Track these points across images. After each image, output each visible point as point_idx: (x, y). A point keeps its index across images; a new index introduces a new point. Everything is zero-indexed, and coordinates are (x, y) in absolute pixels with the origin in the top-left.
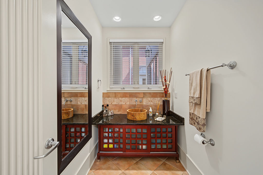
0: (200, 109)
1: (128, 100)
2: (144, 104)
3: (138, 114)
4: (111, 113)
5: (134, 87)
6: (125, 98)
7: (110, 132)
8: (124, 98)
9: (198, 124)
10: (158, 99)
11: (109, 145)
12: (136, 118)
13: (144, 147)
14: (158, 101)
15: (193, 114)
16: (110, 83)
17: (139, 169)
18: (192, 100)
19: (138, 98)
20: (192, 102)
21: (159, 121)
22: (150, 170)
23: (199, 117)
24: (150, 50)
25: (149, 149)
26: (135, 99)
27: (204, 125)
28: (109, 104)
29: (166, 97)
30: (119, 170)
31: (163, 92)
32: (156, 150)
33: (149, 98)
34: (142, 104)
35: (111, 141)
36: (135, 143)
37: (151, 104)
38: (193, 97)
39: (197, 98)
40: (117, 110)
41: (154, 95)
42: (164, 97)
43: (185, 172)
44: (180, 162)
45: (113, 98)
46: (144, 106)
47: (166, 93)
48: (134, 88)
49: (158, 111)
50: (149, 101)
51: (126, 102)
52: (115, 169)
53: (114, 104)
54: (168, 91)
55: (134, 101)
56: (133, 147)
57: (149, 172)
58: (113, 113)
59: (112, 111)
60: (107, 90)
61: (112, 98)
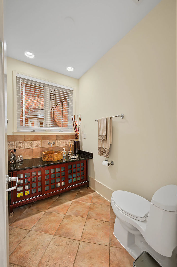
0: (106, 143)
1: (41, 143)
2: (57, 146)
3: (56, 155)
4: (21, 158)
5: (44, 129)
6: (37, 141)
7: (26, 178)
8: (35, 141)
9: (105, 153)
10: (70, 141)
11: (25, 192)
12: (54, 159)
13: (63, 184)
14: (70, 143)
15: (101, 147)
16: (17, 125)
17: (61, 203)
18: (101, 138)
19: (51, 141)
20: (101, 140)
21: (75, 159)
22: (70, 200)
23: (106, 149)
24: (54, 93)
25: (67, 184)
26: (48, 142)
27: (109, 153)
28: (16, 148)
29: (76, 139)
30: (41, 212)
31: (74, 134)
32: (73, 183)
33: (61, 140)
34: (55, 146)
35: (26, 187)
36: (54, 182)
37: (64, 145)
38: (101, 136)
39: (104, 136)
40: (28, 155)
41: (66, 137)
42: (74, 139)
43: (94, 193)
44: (90, 188)
45: (22, 142)
46: (57, 148)
47: (76, 135)
48: (46, 130)
49: (70, 151)
50: (62, 143)
51: (38, 145)
52: (37, 213)
53: (23, 148)
54: (78, 134)
55: (46, 144)
56: (53, 186)
57: (70, 203)
58: (22, 158)
59: (21, 157)
60: (13, 133)
61: (20, 142)
